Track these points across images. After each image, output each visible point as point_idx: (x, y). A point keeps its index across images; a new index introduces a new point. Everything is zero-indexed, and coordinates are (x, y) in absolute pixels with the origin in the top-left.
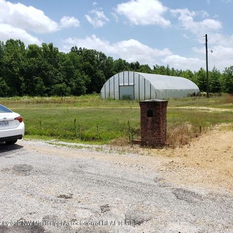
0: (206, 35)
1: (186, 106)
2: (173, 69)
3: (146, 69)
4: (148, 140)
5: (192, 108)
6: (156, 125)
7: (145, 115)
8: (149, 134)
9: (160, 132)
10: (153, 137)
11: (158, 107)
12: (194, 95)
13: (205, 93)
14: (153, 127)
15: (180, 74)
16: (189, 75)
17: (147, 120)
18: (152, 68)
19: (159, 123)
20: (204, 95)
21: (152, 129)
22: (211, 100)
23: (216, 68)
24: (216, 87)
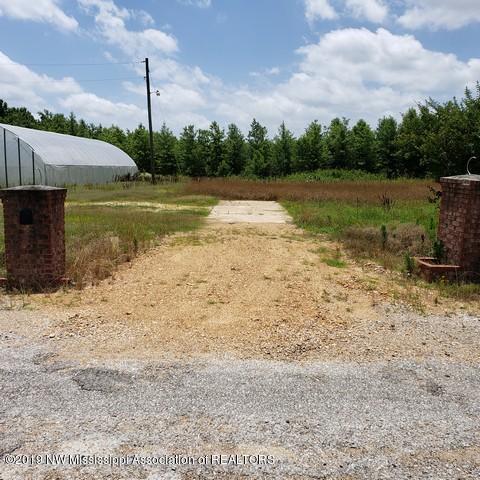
0: (147, 60)
1: (112, 199)
2: (83, 122)
3: (23, 118)
4: (24, 277)
5: (123, 204)
6: (40, 242)
7: (16, 221)
8: (26, 261)
9: (50, 257)
10: (35, 270)
11: (44, 202)
12: (128, 177)
13: (147, 174)
14: (34, 245)
15: (97, 134)
16: (116, 138)
17: (21, 232)
18: (37, 117)
19: (46, 237)
20: (147, 179)
21: (30, 252)
22: (160, 190)
23: (167, 126)
24: (170, 164)
